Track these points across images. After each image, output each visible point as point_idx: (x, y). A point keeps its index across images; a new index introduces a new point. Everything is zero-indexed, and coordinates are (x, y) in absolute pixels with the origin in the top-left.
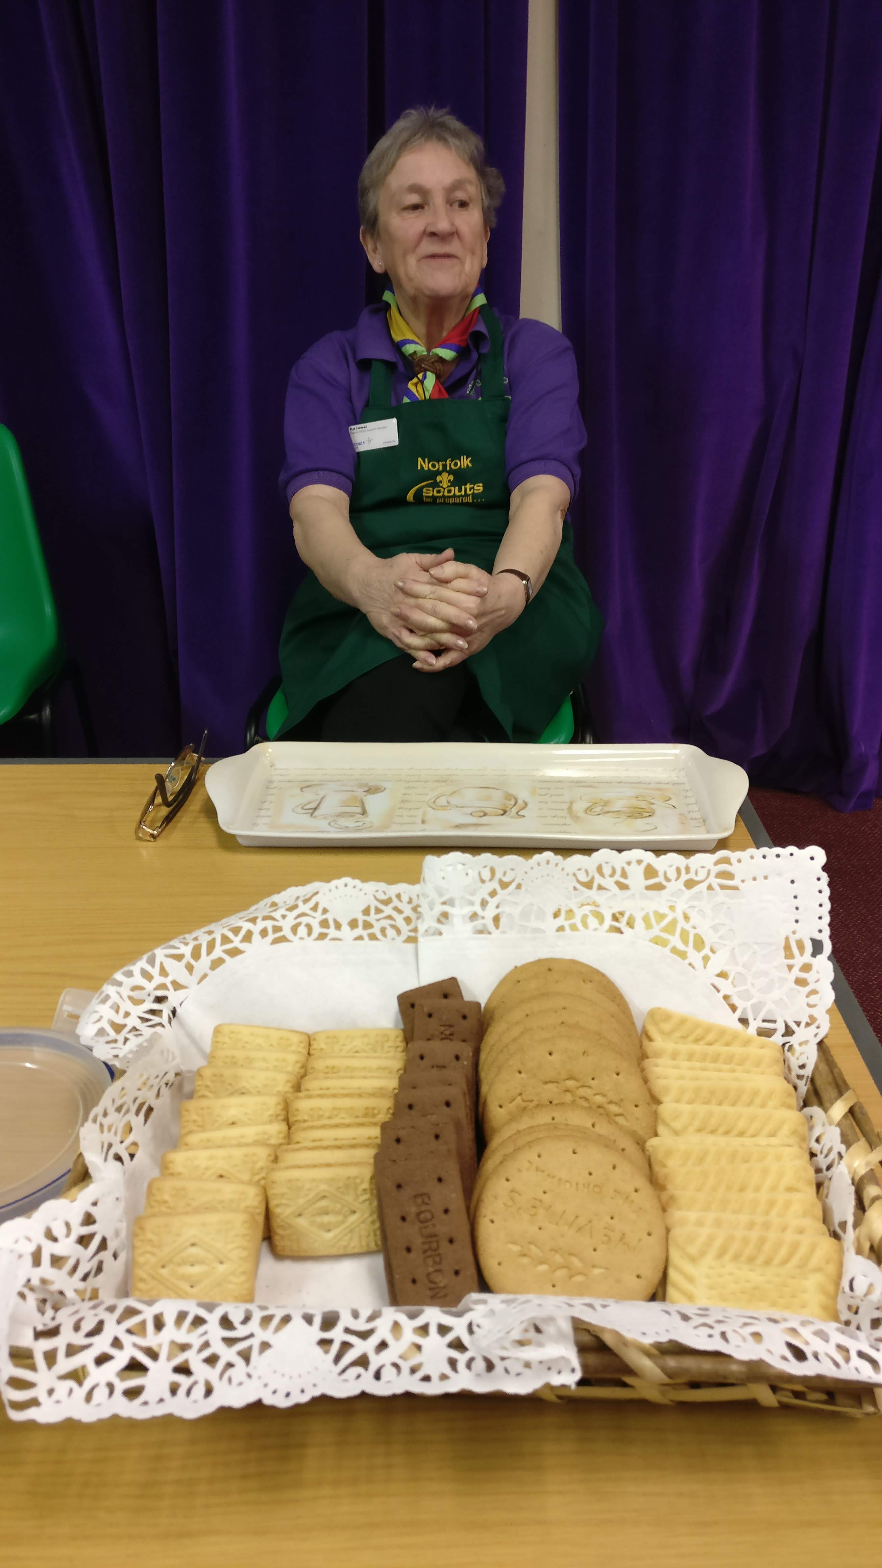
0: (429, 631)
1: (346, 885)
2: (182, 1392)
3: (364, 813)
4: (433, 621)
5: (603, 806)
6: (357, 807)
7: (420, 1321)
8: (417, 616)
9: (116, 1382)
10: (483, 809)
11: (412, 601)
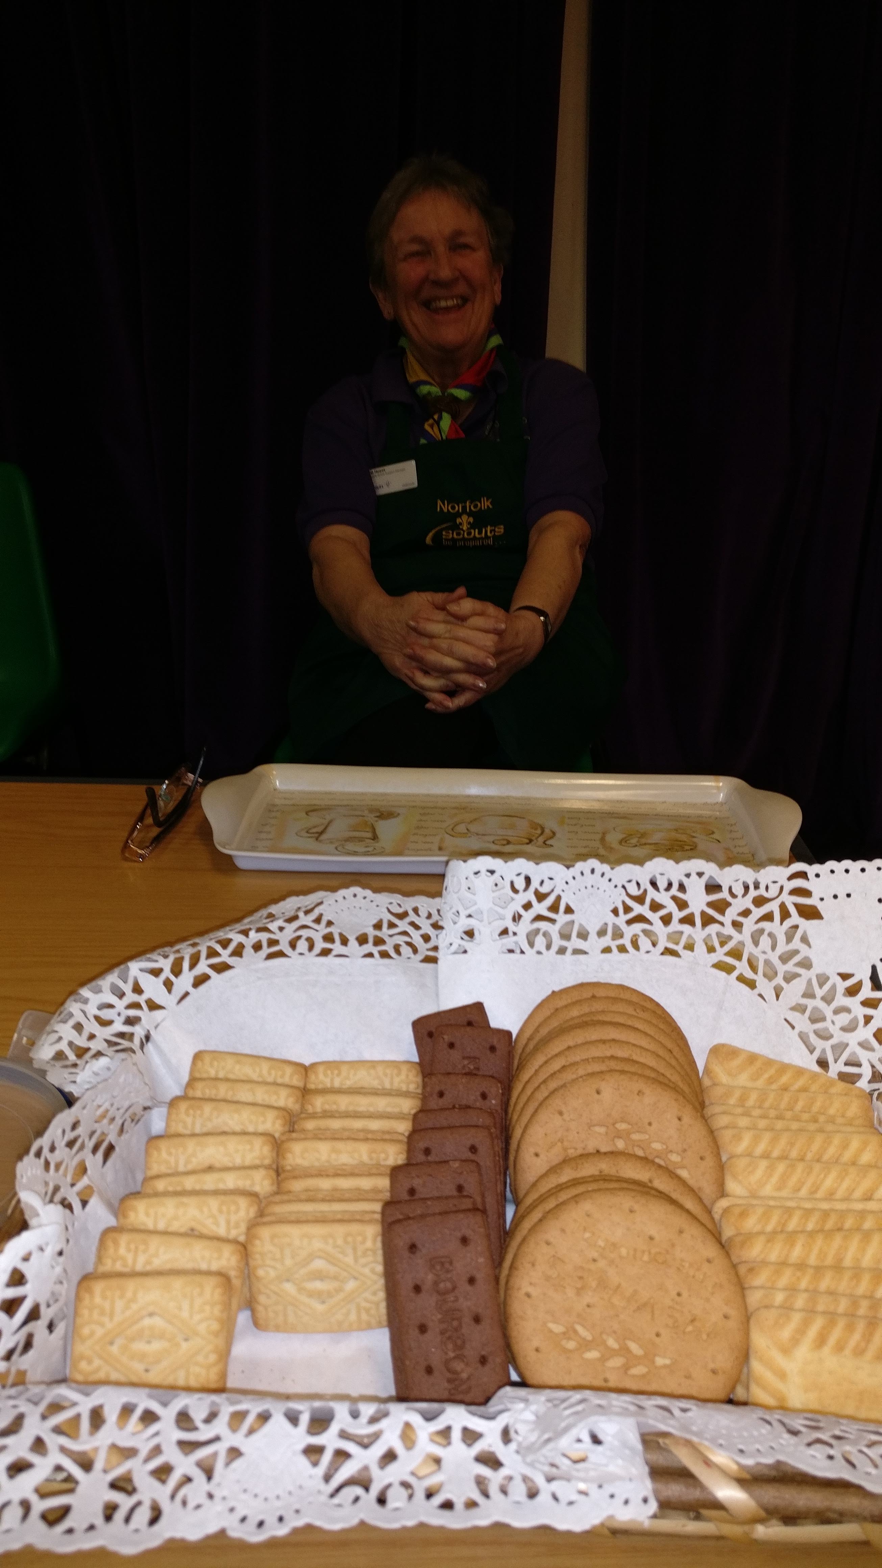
0: (445, 672)
1: (355, 896)
2: (119, 1516)
3: (375, 838)
4: (449, 662)
5: (639, 838)
6: (367, 832)
7: (439, 1424)
8: (433, 657)
9: (34, 1499)
10: (506, 838)
11: (426, 641)
